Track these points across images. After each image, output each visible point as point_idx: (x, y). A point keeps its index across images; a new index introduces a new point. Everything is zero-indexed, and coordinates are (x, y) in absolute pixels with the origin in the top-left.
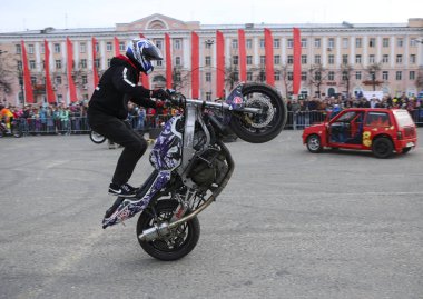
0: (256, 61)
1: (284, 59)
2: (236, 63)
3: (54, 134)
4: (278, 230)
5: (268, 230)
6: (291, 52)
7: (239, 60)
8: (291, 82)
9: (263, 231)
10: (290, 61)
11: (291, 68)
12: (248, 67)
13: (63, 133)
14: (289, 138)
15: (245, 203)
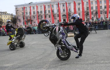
0: (94, 8)
1: (103, 7)
2: (88, 9)
3: (33, 34)
4: (106, 63)
5: (103, 63)
6: (106, 5)
8: (106, 14)
9: (101, 63)
10: (105, 8)
11: (106, 10)
12: (92, 10)
13: (36, 33)
14: (107, 32)
15: (94, 54)
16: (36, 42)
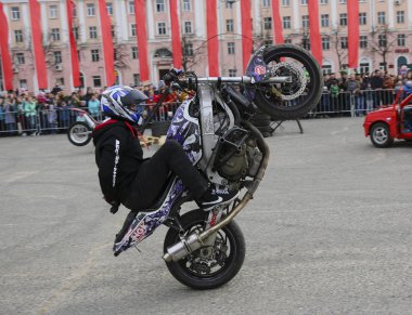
0: (297, 24)
1: (334, 19)
2: (268, 27)
3: (16, 134)
4: (334, 257)
5: (321, 258)
6: (344, 10)
7: (273, 22)
8: (346, 51)
9: (313, 259)
10: (343, 22)
11: (344, 31)
12: (286, 33)
13: (29, 134)
14: (346, 129)
15: (287, 222)
16: (27, 173)
